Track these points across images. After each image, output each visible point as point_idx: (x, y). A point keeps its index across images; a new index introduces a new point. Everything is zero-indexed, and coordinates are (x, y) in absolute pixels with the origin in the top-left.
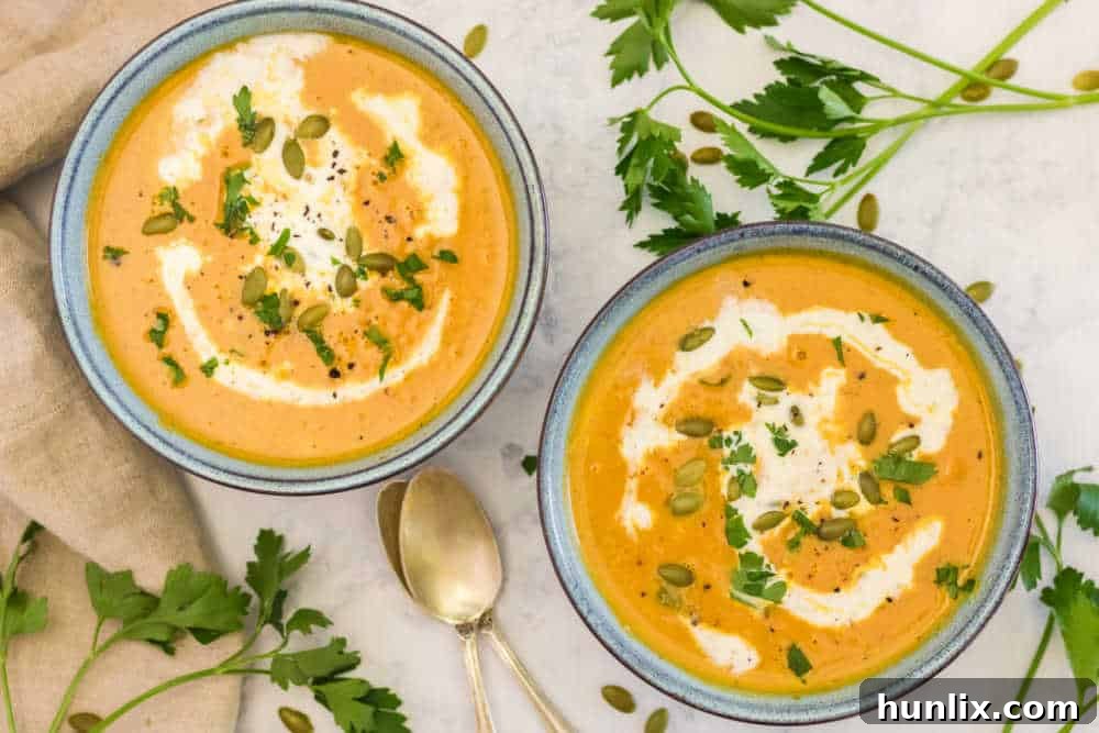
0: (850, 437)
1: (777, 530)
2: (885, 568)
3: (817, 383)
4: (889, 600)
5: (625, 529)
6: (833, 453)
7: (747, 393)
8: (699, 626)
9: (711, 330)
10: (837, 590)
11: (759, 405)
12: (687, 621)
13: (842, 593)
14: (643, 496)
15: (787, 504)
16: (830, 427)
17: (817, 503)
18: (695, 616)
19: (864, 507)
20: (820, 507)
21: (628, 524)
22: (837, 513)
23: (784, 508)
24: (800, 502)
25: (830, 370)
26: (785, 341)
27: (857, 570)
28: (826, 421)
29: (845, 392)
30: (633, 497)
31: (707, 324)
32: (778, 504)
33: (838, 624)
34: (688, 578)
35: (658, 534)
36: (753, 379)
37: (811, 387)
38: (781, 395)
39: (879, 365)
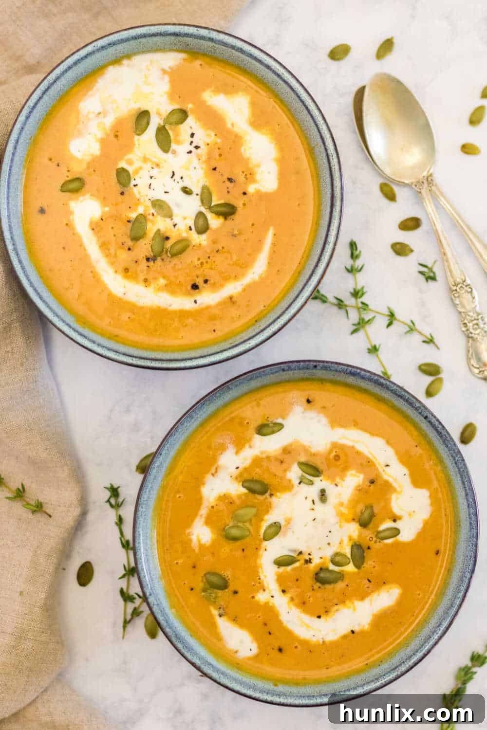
0: (354, 519)
1: (289, 568)
2: (354, 610)
3: (342, 479)
4: (353, 632)
5: (191, 540)
6: (341, 527)
7: (294, 473)
8: (222, 618)
9: (280, 426)
10: (319, 617)
11: (300, 483)
12: (215, 612)
13: (322, 619)
14: (208, 522)
15: (301, 553)
16: (344, 510)
17: (321, 558)
18: (222, 611)
19: (350, 568)
20: (322, 560)
21: (194, 538)
22: (332, 567)
23: (298, 555)
24: (309, 554)
25: (353, 472)
26: (329, 446)
27: (336, 607)
28: (342, 504)
29: (359, 489)
30: (203, 520)
31: (280, 421)
32: (295, 551)
33: (314, 639)
34: (224, 585)
35: (213, 549)
36: (301, 464)
37: (338, 480)
38: (316, 480)
39: (386, 477)
